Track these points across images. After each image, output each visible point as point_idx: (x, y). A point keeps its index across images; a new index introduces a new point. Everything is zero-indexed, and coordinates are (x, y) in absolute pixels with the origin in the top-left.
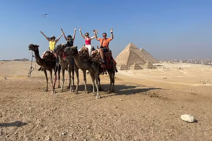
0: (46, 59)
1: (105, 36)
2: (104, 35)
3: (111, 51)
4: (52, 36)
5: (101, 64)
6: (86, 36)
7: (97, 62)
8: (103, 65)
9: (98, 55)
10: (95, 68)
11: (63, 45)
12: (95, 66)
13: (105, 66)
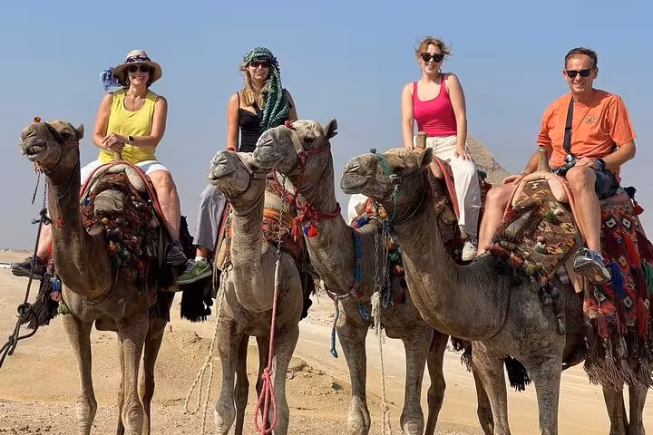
0: (115, 238)
1: (584, 73)
2: (577, 63)
3: (631, 191)
4: (133, 54)
5: (582, 294)
6: (426, 57)
7: (557, 276)
8: (594, 302)
9: (555, 221)
10: (544, 324)
11: (305, 132)
12: (544, 307)
13: (609, 310)
